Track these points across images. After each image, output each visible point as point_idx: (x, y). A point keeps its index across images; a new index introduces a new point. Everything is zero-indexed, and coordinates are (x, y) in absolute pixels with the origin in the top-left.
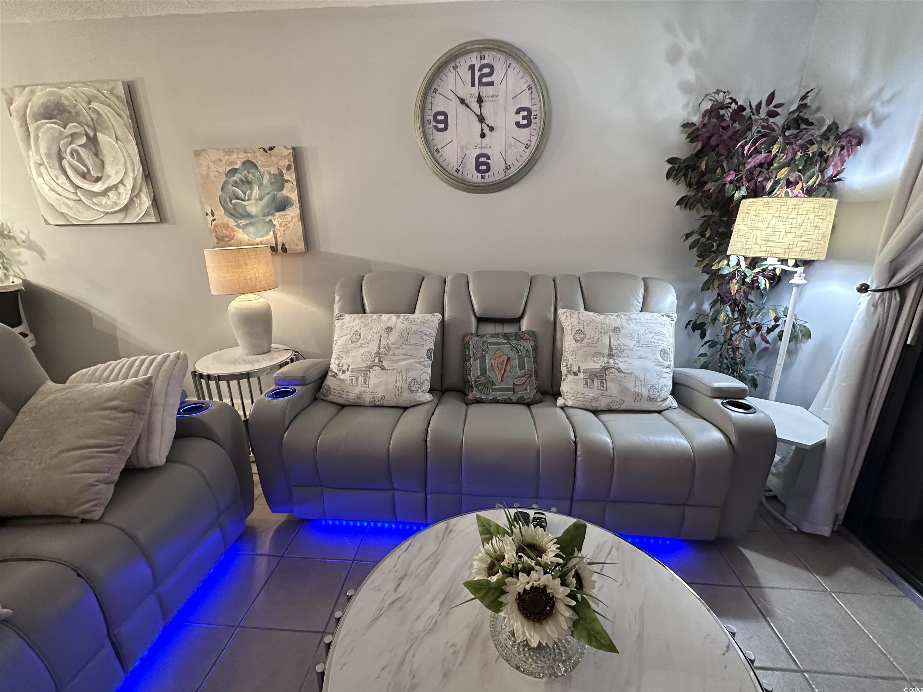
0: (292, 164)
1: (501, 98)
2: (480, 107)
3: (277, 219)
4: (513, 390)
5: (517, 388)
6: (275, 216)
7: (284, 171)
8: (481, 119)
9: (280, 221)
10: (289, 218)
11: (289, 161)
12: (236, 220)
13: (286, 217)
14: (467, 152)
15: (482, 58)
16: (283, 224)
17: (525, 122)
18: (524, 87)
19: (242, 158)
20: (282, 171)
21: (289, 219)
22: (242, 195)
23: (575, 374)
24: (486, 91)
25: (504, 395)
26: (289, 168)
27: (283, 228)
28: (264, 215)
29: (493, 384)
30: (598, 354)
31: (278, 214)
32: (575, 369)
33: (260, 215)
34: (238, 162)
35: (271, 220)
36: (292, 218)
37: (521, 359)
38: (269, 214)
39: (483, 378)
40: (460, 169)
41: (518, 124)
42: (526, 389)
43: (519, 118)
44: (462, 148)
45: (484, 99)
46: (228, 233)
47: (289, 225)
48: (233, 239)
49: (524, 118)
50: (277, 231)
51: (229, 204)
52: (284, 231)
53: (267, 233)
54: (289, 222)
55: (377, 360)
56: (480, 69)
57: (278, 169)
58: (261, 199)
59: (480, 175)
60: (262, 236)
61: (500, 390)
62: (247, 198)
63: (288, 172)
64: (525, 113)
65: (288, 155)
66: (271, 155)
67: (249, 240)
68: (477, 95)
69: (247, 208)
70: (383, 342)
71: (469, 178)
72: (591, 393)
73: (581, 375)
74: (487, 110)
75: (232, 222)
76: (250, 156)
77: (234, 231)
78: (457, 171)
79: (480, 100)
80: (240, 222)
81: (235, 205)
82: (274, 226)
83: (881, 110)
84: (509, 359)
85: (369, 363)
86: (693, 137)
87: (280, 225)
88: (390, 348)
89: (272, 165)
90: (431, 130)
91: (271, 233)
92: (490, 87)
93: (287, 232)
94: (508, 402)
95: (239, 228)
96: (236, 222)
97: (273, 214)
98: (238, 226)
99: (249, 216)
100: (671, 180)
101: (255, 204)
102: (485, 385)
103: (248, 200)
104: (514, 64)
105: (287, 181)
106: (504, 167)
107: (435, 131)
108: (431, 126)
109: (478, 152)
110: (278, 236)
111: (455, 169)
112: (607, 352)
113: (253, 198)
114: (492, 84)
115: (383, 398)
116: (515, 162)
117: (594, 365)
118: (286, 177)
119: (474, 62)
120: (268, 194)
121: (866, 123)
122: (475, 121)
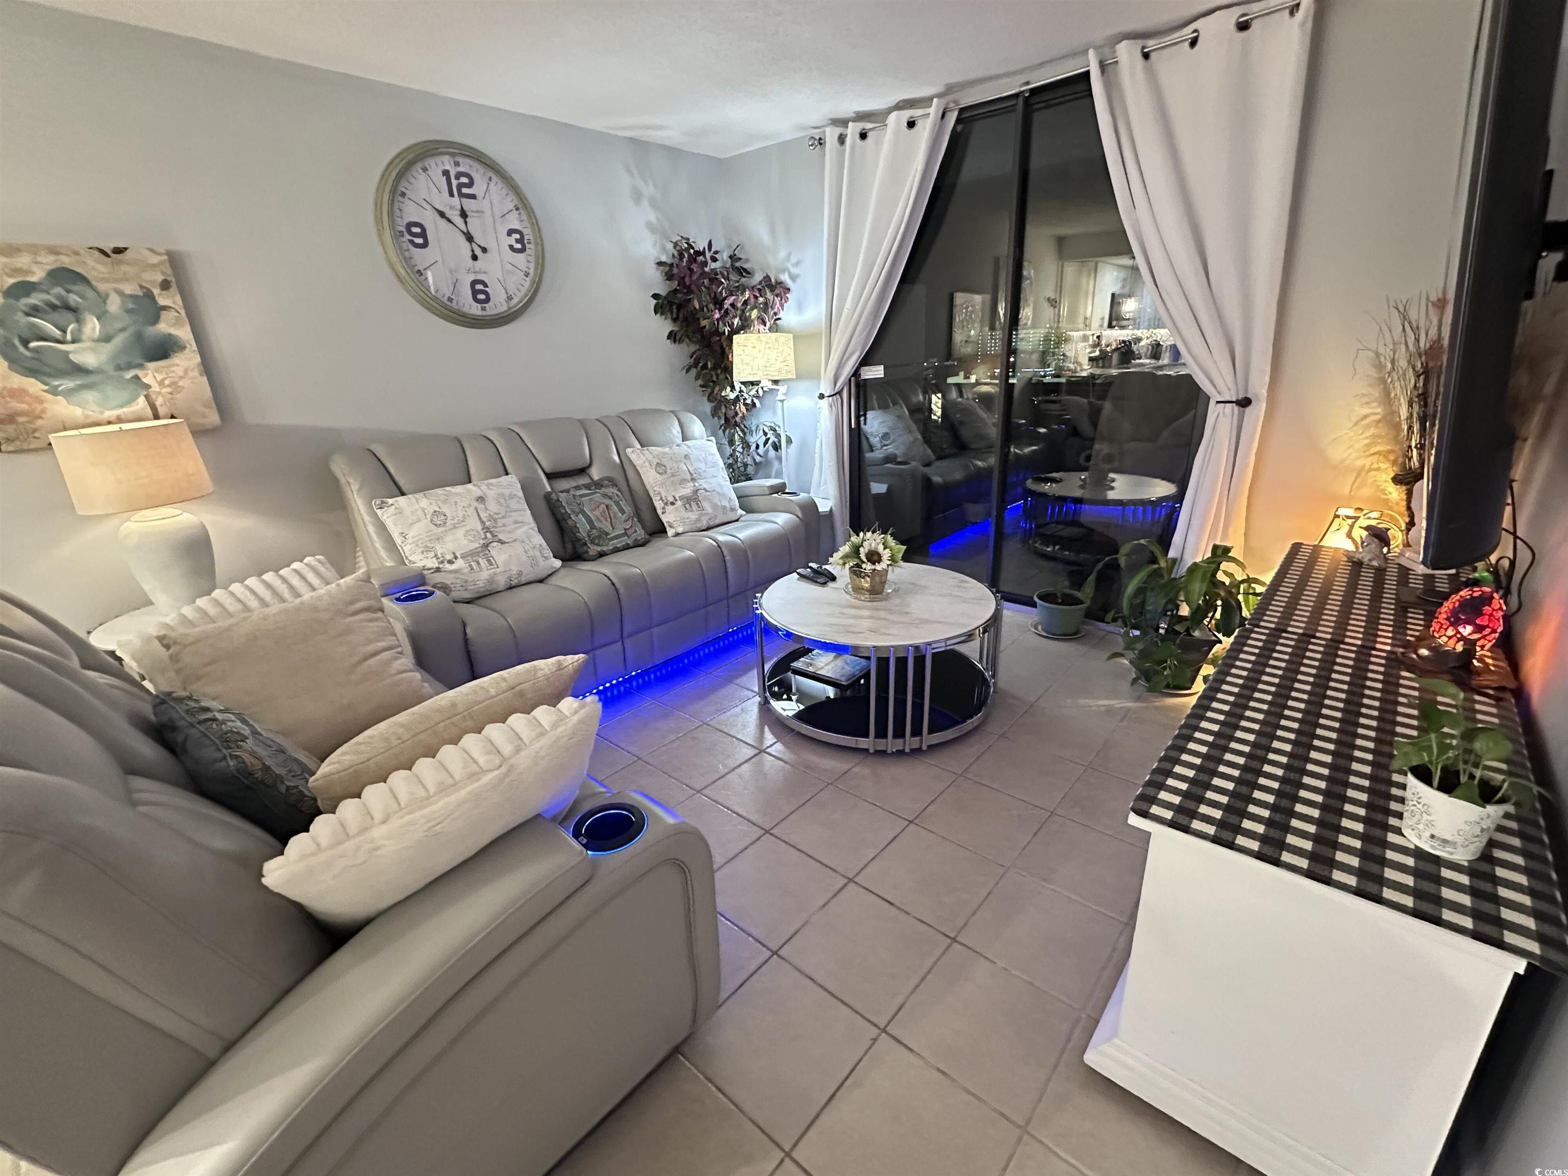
0: (172, 279)
1: (488, 213)
2: (466, 223)
3: (151, 374)
4: (626, 534)
5: (628, 532)
6: (148, 369)
7: (156, 291)
8: (470, 238)
9: (160, 377)
10: (179, 371)
11: (163, 273)
12: (46, 379)
13: (172, 369)
14: (459, 277)
15: (457, 164)
16: (167, 382)
17: (519, 246)
18: (511, 206)
19: (47, 264)
20: (148, 290)
21: (181, 373)
22: (57, 333)
23: (672, 504)
24: (468, 204)
25: (621, 542)
26: (165, 285)
27: (169, 390)
28: (119, 368)
29: (607, 534)
30: (683, 481)
31: (152, 365)
32: (671, 499)
33: (109, 369)
34: (35, 268)
35: (136, 377)
36: (186, 371)
37: (617, 504)
38: (130, 366)
39: (594, 531)
40: (453, 297)
41: (511, 247)
42: (636, 531)
43: (512, 240)
44: (451, 271)
45: (468, 213)
46: (24, 407)
47: (181, 384)
48: (41, 418)
49: (517, 241)
50: (154, 396)
51: (22, 349)
52: (171, 393)
53: (134, 399)
54: (181, 378)
55: (489, 535)
56: (457, 178)
57: (141, 287)
58: (106, 338)
59: (479, 306)
60: (122, 406)
61: (616, 537)
62: (69, 337)
63: (165, 292)
64: (518, 236)
65: (161, 263)
66: (120, 263)
67: (87, 417)
68: (459, 207)
69: (71, 356)
70: (483, 515)
71: (466, 309)
72: (693, 516)
73: (679, 503)
74: (474, 227)
75: (34, 386)
76: (66, 261)
77: (41, 402)
78: (450, 300)
79: (464, 215)
80: (56, 383)
81: (36, 350)
82: (148, 387)
83: (794, 271)
84: (607, 506)
85: (482, 542)
86: (669, 277)
87: (161, 383)
88: (495, 520)
89: (125, 279)
90: (404, 244)
91: (142, 400)
92: (472, 201)
93: (178, 396)
94: (627, 547)
95: (56, 395)
96: (46, 384)
97: (141, 366)
98: (54, 392)
99: (79, 370)
100: (658, 315)
101: (94, 350)
102: (599, 537)
103: (74, 341)
104: (495, 179)
105: (165, 308)
106: (505, 297)
107: (411, 247)
108: (404, 239)
109: (472, 277)
110: (158, 404)
111: (446, 297)
112: (689, 477)
113: (84, 337)
114: (473, 197)
115: (520, 573)
116: (517, 292)
117: (687, 490)
118: (162, 301)
119: (448, 167)
120: (123, 330)
121: (785, 278)
122: (462, 239)
